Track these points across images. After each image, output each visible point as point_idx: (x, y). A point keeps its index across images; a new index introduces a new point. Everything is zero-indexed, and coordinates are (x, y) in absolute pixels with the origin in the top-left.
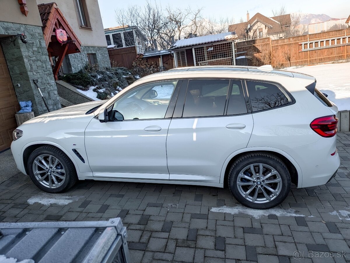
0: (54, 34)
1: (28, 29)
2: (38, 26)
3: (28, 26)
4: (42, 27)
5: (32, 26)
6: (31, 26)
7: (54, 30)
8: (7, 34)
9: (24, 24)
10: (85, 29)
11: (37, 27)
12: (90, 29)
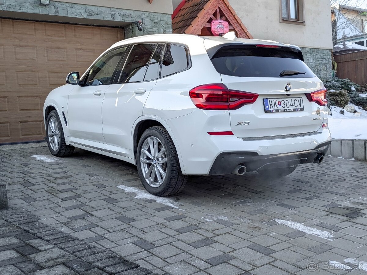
0: (208, 25)
1: (152, 16)
2: (167, 14)
3: (152, 13)
4: (172, 15)
5: (158, 14)
6: (156, 14)
7: (210, 21)
8: (123, 21)
9: (148, 12)
10: (296, 23)
11: (165, 15)
12: (301, 24)
